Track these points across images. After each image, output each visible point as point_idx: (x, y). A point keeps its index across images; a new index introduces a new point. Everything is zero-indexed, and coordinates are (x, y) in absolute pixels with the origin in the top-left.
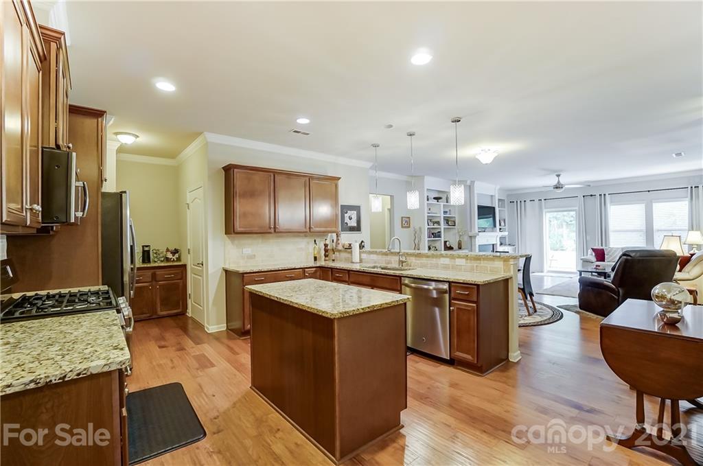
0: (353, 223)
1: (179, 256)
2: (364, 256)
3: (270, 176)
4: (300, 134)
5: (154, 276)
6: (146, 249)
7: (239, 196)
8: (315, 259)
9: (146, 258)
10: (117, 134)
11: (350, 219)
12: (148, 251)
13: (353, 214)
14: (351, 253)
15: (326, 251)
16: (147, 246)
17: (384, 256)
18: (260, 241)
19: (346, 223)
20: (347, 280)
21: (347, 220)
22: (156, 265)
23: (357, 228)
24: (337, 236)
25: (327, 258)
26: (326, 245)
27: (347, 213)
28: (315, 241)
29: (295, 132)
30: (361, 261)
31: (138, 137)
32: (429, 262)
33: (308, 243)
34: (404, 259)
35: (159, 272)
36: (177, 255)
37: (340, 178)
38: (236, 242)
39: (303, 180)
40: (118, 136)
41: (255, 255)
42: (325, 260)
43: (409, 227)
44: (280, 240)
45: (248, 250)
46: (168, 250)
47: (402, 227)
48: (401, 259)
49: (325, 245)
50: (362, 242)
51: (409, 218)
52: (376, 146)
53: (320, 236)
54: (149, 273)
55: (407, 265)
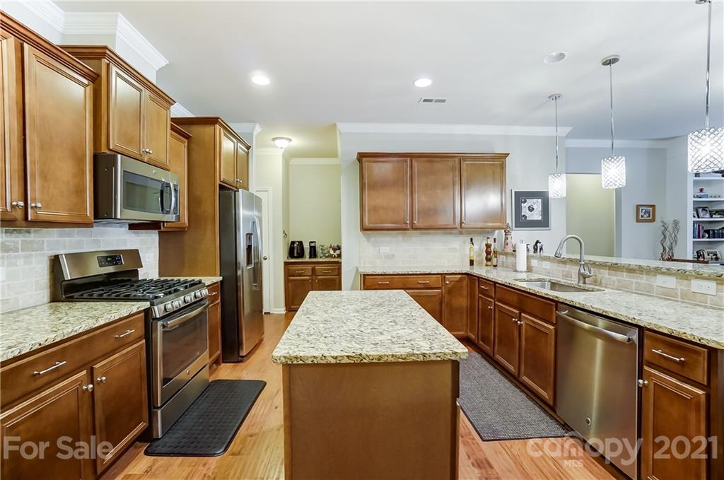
0: (536, 216)
1: (341, 252)
2: (534, 263)
3: (406, 161)
4: (433, 102)
5: (314, 270)
6: (312, 245)
7: (369, 188)
8: (472, 263)
9: (312, 254)
10: (274, 139)
11: (531, 209)
12: (314, 247)
13: (537, 204)
14: (515, 257)
15: (488, 253)
16: (312, 242)
17: (561, 265)
18: (400, 238)
19: (525, 216)
20: (493, 296)
21: (525, 211)
22: (321, 260)
23: (544, 223)
24: (507, 233)
25: (489, 263)
26: (488, 246)
27: (525, 202)
28: (472, 239)
29: (425, 101)
30: (529, 269)
31: (291, 140)
32: (634, 281)
33: (464, 242)
34: (587, 272)
35: (318, 267)
36: (338, 252)
37: (508, 154)
38: (373, 239)
39: (450, 163)
40: (276, 141)
41: (394, 255)
42: (487, 265)
43: (653, 220)
44: (425, 238)
45: (385, 249)
46: (331, 247)
47: (638, 220)
48: (582, 271)
49: (486, 245)
50: (537, 242)
51: (653, 206)
52: (555, 97)
53: (481, 233)
54: (310, 267)
55: (595, 282)
